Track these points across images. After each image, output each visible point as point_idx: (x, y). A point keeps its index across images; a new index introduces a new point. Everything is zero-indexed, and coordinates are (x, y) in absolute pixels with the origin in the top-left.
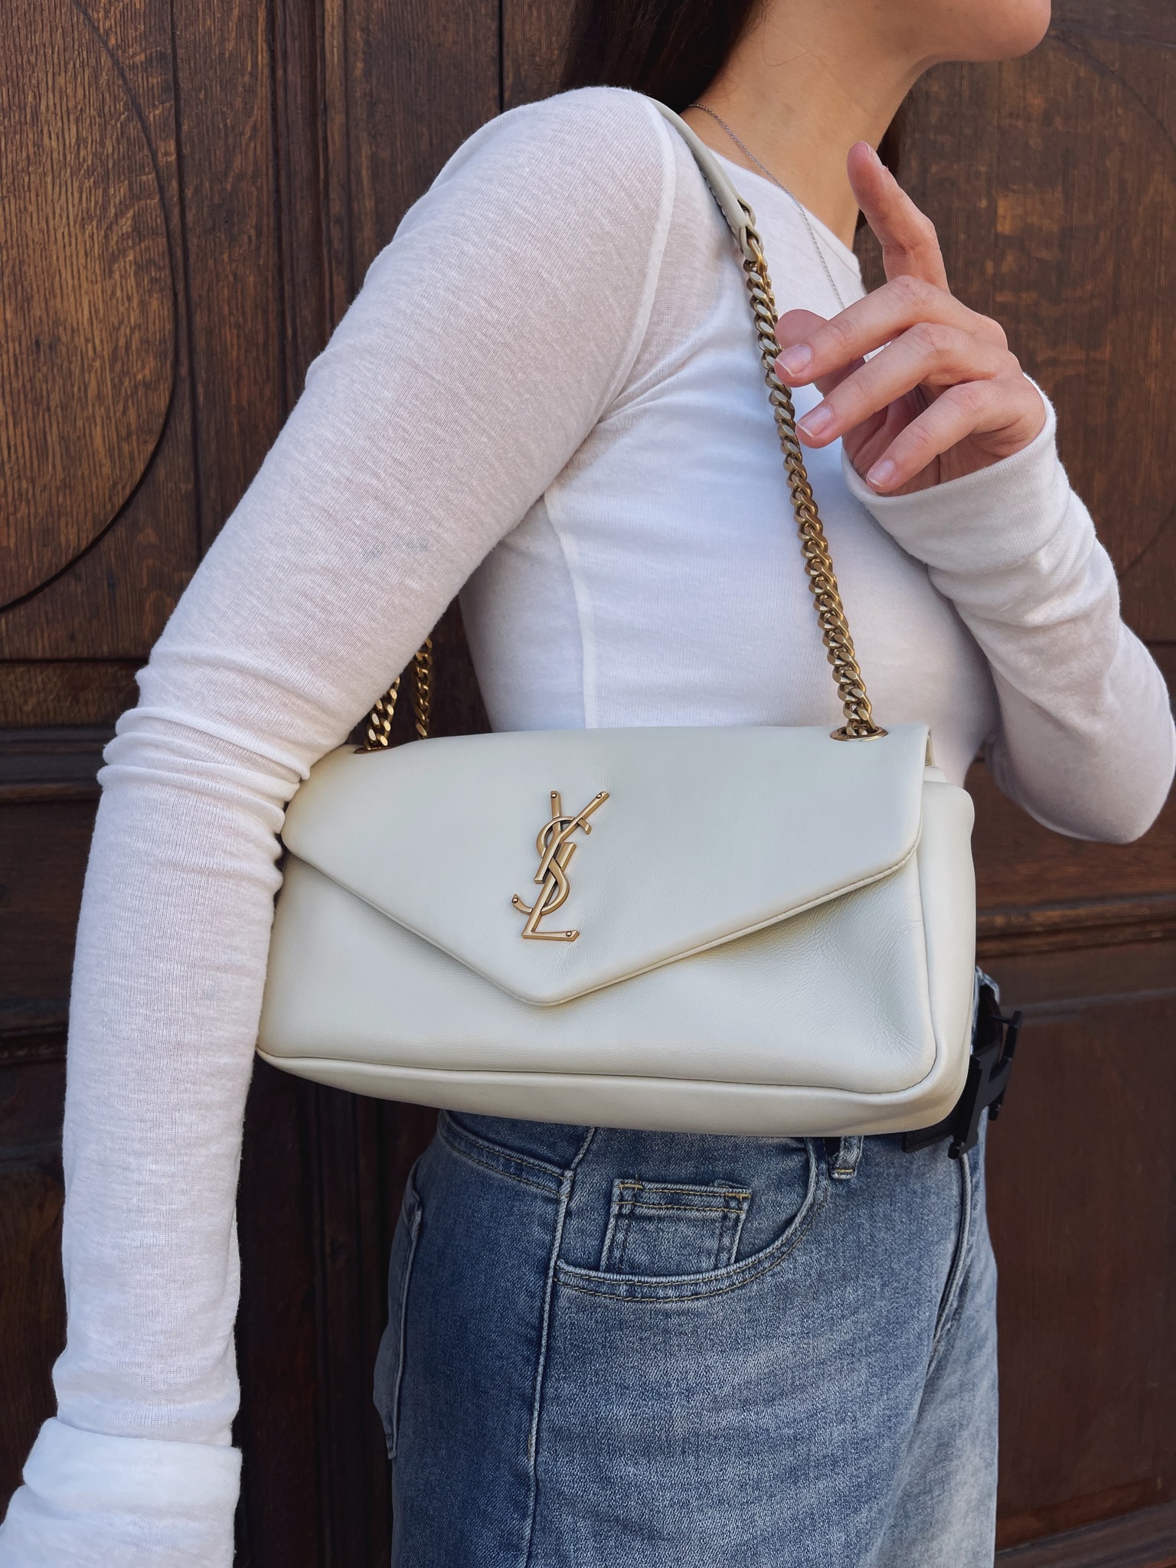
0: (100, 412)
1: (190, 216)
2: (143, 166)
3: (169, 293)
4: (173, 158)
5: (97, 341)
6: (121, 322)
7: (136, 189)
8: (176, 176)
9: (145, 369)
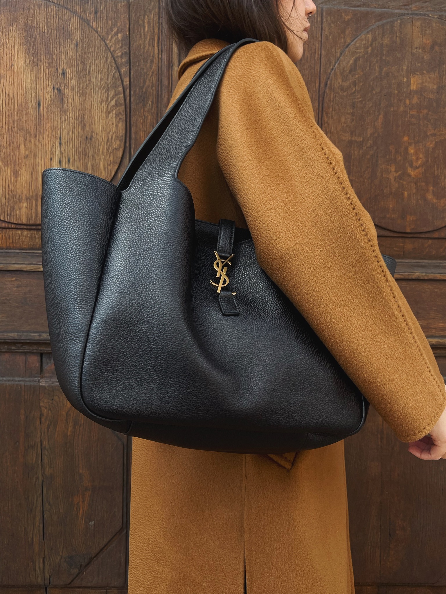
0: (103, 157)
1: (132, 100)
2: (119, 86)
3: (124, 122)
4: (128, 83)
5: (103, 137)
6: (110, 131)
7: (117, 93)
8: (129, 88)
9: (116, 144)
